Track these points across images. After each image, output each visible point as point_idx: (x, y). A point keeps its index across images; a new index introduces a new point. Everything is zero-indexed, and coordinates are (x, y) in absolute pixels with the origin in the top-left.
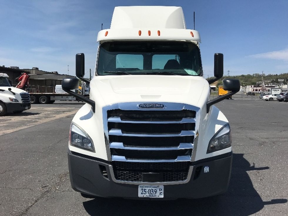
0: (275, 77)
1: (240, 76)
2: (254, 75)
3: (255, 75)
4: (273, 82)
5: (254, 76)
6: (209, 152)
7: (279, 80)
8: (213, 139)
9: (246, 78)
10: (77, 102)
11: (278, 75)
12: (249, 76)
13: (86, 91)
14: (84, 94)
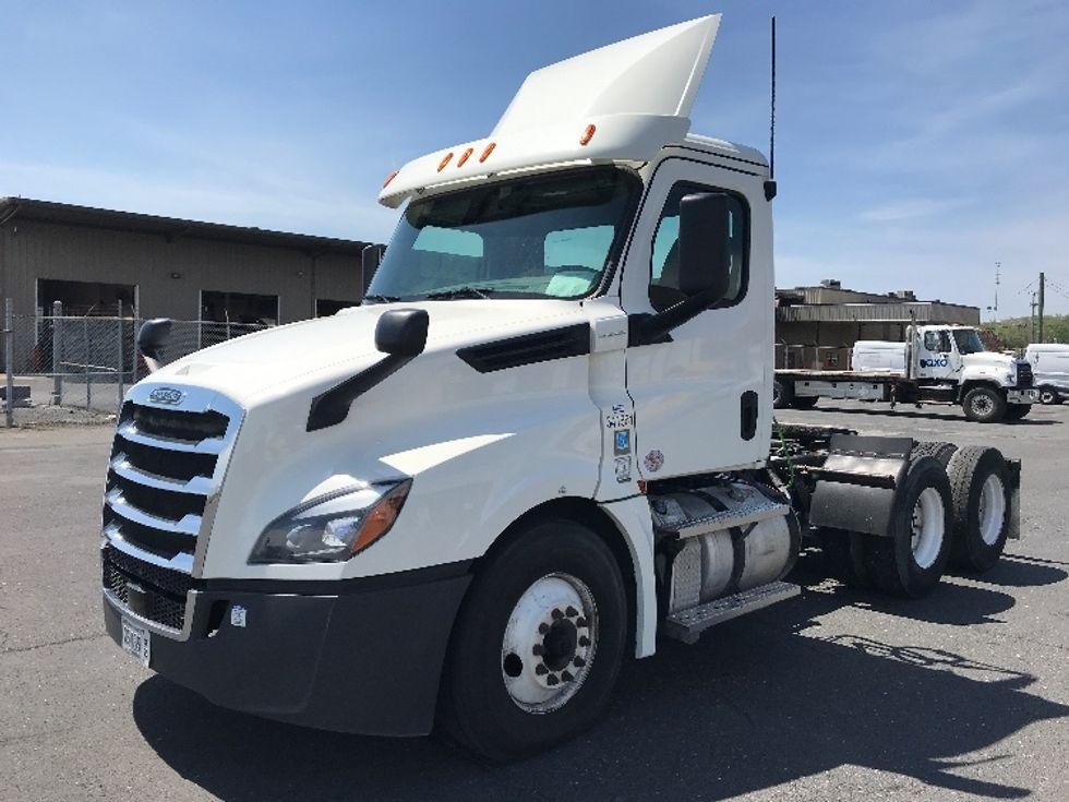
6: (255, 559)
8: (286, 520)
10: (886, 406)
13: (924, 364)
14: (915, 374)
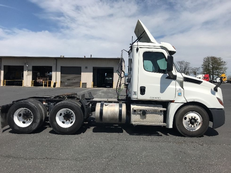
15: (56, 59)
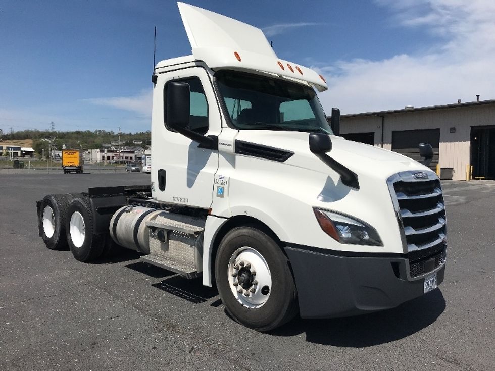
0: (129, 137)
1: (73, 133)
2: (96, 132)
3: (98, 133)
4: (127, 144)
5: (96, 134)
7: (135, 143)
9: (83, 136)
11: (133, 134)
12: (89, 134)
15: (382, 116)
